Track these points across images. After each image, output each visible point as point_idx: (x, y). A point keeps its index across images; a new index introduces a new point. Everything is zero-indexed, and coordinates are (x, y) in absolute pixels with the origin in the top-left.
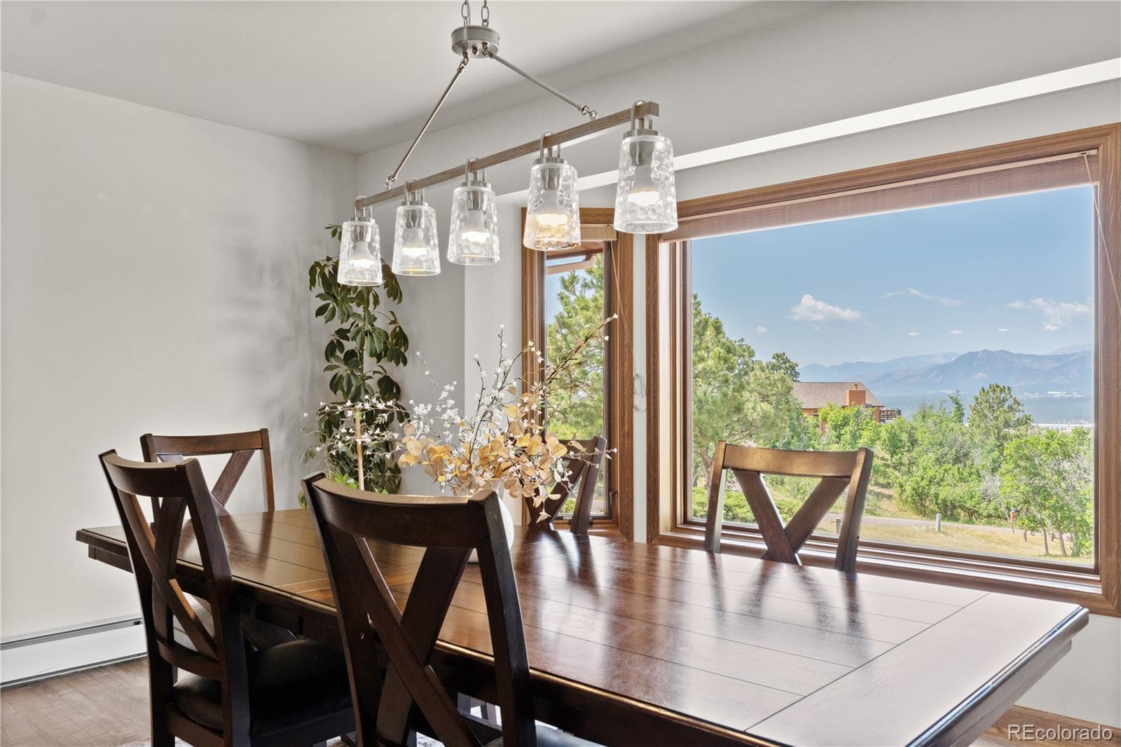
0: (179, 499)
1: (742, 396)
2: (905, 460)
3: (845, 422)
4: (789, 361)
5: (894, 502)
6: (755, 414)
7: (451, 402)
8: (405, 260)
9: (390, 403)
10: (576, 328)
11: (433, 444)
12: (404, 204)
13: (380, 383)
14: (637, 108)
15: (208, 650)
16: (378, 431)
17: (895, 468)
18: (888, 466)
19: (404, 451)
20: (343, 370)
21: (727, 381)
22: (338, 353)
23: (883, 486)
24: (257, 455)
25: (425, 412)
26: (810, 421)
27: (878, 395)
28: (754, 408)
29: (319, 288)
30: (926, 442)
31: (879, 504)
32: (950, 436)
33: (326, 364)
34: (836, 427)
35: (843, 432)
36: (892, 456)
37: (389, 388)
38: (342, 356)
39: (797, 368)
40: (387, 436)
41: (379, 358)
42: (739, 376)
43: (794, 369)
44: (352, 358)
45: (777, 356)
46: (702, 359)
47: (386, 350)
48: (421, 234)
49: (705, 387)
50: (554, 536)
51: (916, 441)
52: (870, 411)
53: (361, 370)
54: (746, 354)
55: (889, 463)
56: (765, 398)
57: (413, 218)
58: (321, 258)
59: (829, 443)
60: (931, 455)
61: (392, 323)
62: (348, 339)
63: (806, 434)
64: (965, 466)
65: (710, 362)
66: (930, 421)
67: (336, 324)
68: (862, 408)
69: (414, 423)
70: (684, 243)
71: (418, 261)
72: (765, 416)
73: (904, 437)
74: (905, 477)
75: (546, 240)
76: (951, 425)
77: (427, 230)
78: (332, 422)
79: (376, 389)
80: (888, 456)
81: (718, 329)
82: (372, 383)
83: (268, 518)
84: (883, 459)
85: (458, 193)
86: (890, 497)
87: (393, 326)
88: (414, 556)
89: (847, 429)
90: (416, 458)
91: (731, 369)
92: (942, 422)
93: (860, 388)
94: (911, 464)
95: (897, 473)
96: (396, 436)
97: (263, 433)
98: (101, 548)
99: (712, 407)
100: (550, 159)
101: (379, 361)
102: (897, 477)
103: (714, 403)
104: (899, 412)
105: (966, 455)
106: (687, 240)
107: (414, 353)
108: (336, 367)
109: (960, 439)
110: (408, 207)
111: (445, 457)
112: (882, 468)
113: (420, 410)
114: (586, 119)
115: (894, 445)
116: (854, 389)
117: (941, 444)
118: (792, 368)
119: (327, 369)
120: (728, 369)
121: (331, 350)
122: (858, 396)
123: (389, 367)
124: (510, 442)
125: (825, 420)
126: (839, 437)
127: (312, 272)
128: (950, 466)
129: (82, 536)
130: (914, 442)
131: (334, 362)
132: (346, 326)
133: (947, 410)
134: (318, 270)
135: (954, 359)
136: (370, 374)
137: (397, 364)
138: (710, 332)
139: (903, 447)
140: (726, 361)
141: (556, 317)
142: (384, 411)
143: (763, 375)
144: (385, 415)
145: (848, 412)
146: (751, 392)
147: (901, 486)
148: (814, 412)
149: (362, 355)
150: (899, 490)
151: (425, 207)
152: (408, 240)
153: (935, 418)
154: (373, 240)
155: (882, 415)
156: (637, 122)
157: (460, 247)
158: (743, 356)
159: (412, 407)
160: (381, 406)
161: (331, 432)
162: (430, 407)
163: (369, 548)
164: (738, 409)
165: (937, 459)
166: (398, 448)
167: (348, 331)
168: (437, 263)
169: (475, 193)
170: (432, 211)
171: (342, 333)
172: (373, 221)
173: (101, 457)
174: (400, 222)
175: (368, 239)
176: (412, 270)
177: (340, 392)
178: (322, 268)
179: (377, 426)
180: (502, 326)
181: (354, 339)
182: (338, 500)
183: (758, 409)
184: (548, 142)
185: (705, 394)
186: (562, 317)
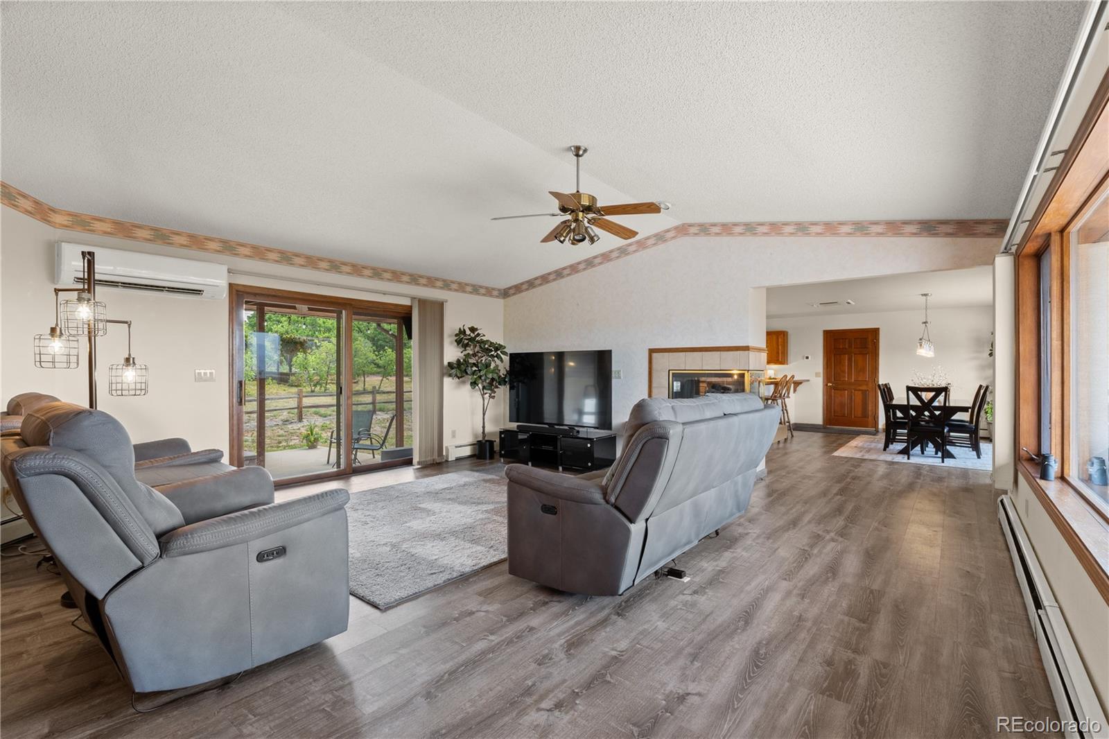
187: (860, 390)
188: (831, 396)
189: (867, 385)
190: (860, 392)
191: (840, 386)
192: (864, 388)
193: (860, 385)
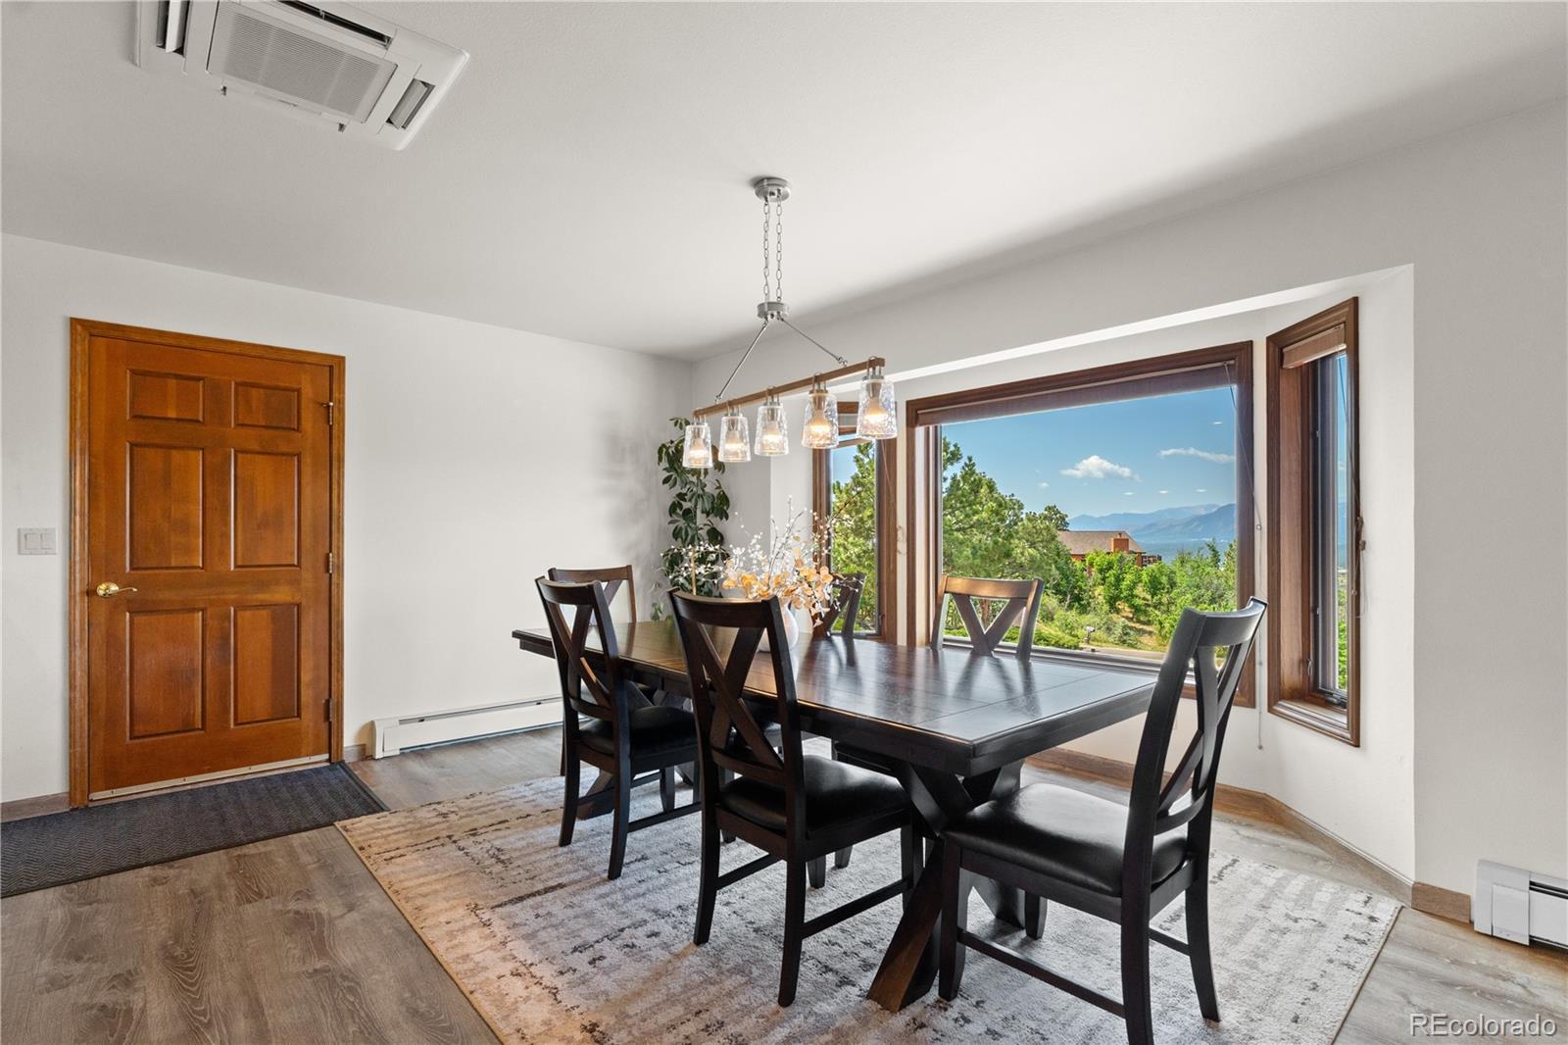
0: (589, 606)
1: (1010, 543)
2: (1165, 600)
3: (1110, 567)
4: (1059, 513)
5: (1154, 637)
6: (1023, 558)
7: (758, 547)
8: (726, 453)
9: (717, 547)
10: (869, 485)
11: (744, 573)
12: (727, 415)
13: (708, 532)
14: (871, 361)
15: (604, 702)
16: (709, 565)
17: (1155, 607)
18: (1149, 606)
19: (726, 578)
20: (682, 523)
21: (998, 530)
22: (678, 511)
23: (1143, 623)
24: (625, 583)
25: (741, 553)
26: (1078, 566)
27: (1140, 543)
28: (1022, 553)
29: (665, 464)
30: (1184, 585)
31: (1141, 639)
32: (1207, 580)
33: (670, 519)
34: (1101, 571)
35: (1107, 575)
36: (1153, 597)
37: (716, 536)
38: (681, 513)
39: (1067, 519)
40: (715, 568)
41: (708, 514)
42: (1009, 526)
43: (1064, 519)
44: (688, 515)
45: (1049, 509)
46: (976, 512)
47: (713, 508)
48: (738, 435)
49: (980, 536)
50: (829, 640)
51: (1175, 583)
52: (1132, 557)
53: (695, 523)
54: (1016, 507)
55: (1150, 603)
56: (1032, 545)
57: (732, 424)
58: (666, 440)
59: (1094, 585)
60: (1188, 596)
61: (717, 488)
62: (685, 500)
63: (1074, 576)
64: (1220, 605)
65: (984, 515)
66: (1188, 565)
67: (677, 489)
68: (1125, 554)
69: (733, 560)
70: (936, 427)
71: (736, 454)
72: (1032, 560)
73: (1164, 580)
74: (1164, 616)
75: (816, 443)
76: (1208, 569)
77: (742, 433)
78: (674, 561)
79: (706, 537)
80: (1149, 597)
81: (991, 488)
82: (703, 533)
83: (632, 626)
84: (1144, 599)
85: (762, 409)
86: (1150, 633)
87: (718, 491)
88: (733, 632)
89: (1111, 572)
90: (734, 582)
91: (1003, 520)
92: (1199, 566)
93: (1123, 537)
94: (1170, 603)
95: (1157, 612)
96: (721, 568)
97: (629, 568)
98: (530, 642)
99: (985, 553)
100: (819, 391)
101: (708, 515)
102: (1158, 616)
103: (986, 549)
104: (1160, 558)
105: (1221, 596)
106: (939, 425)
107: (734, 512)
108: (677, 521)
109: (1215, 582)
110: (729, 417)
111: (753, 582)
112: (1143, 608)
113: (737, 552)
114: (841, 366)
115: (1155, 586)
116: (1119, 537)
117: (1198, 587)
118: (1063, 518)
119: (670, 523)
120: (999, 520)
121: (673, 509)
122: (1122, 543)
123: (715, 520)
124: (796, 573)
125: (1091, 565)
126: (1104, 579)
127: (660, 451)
128: (1206, 606)
129: (516, 635)
130: (1173, 585)
131: (675, 517)
132: (684, 491)
133: (1205, 557)
134: (664, 450)
135: (1214, 510)
136: (702, 526)
137: (721, 519)
138: (984, 490)
139: (1163, 589)
140: (997, 514)
141: (852, 478)
142: (712, 552)
143: (1030, 525)
144: (714, 555)
145: (1112, 557)
146: (1019, 539)
147: (1161, 623)
148: (1082, 557)
149: (695, 512)
150: (1158, 626)
151: (741, 417)
152: (730, 438)
153: (1192, 563)
154: (706, 437)
155: (1142, 560)
156: (871, 370)
157: (762, 445)
158: (1014, 509)
159: (731, 550)
160: (711, 549)
161: (673, 569)
162: (744, 549)
163: (704, 628)
164: (1008, 555)
165: (1194, 600)
166: (722, 576)
167: (686, 494)
168: (748, 454)
169: (773, 410)
170: (745, 420)
171: (681, 496)
172: (706, 424)
173: (536, 581)
174: (724, 428)
175: (703, 437)
176: (732, 459)
177: (679, 540)
178: (668, 449)
179: (709, 562)
180: (790, 496)
181: (690, 500)
182: (688, 603)
183: (1026, 554)
184: (818, 379)
185: (980, 541)
186: (858, 478)
187: (263, 606)
188: (112, 641)
189: (295, 582)
190: (265, 613)
191: (165, 595)
192: (282, 594)
193: (263, 585)
